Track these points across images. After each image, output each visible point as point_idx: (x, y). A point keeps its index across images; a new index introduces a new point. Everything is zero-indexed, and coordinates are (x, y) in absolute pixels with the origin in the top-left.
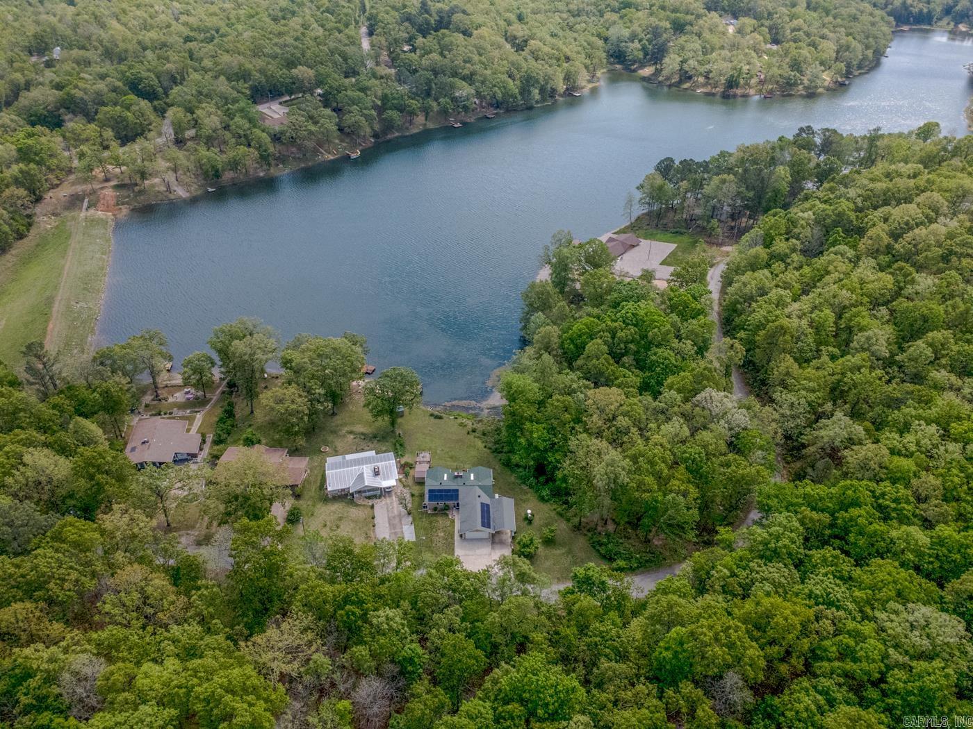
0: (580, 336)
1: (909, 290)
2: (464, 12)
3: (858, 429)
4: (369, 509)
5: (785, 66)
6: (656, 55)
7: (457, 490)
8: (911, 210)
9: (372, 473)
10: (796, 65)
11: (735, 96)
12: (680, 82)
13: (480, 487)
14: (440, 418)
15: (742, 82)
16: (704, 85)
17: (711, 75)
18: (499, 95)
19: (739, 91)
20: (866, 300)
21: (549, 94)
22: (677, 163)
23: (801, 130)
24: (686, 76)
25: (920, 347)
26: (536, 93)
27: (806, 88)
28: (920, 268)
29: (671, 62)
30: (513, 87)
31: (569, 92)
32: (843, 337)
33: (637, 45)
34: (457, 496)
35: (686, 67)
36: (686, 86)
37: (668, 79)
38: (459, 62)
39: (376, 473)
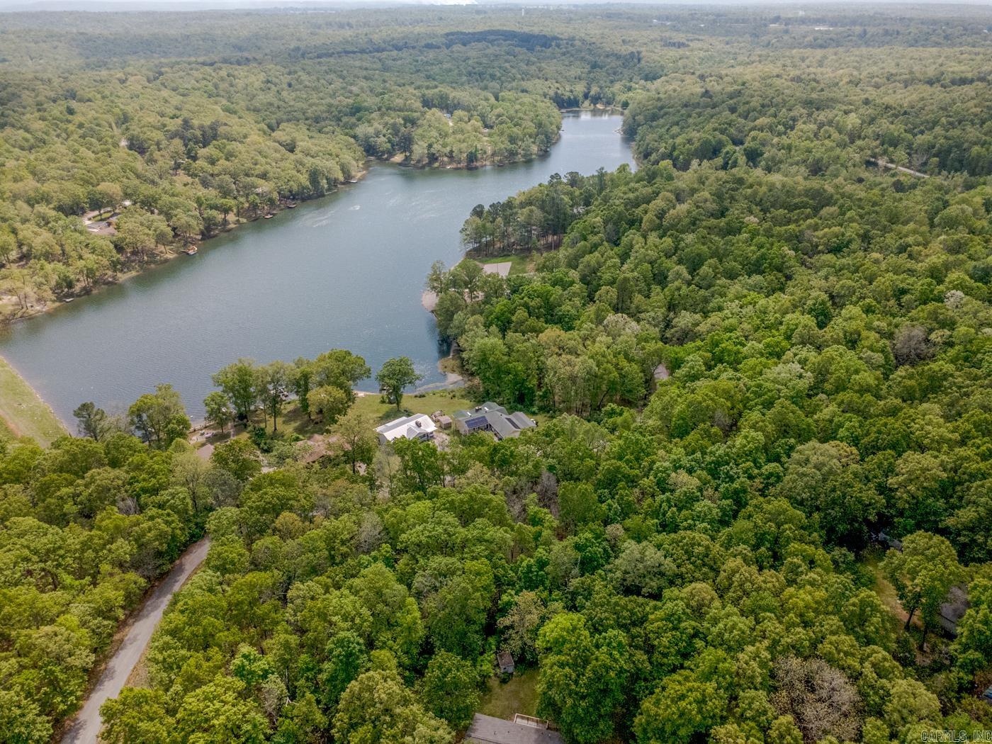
0: (503, 314)
1: (682, 244)
2: (226, 124)
3: (698, 317)
5: (506, 142)
6: (405, 144)
7: (484, 416)
8: (658, 203)
9: (417, 427)
10: (512, 140)
11: (476, 168)
12: (430, 164)
13: (497, 411)
15: (479, 156)
16: (450, 164)
17: (454, 154)
18: (295, 188)
19: (478, 164)
20: (662, 254)
21: (333, 183)
22: (487, 208)
23: (552, 177)
24: (433, 158)
25: (705, 269)
26: (324, 183)
27: (524, 156)
28: (683, 232)
29: (419, 149)
30: (304, 179)
31: (347, 182)
32: (661, 278)
33: (383, 139)
34: (486, 420)
35: (432, 150)
36: (436, 165)
37: (419, 161)
38: (248, 165)
39: (419, 425)
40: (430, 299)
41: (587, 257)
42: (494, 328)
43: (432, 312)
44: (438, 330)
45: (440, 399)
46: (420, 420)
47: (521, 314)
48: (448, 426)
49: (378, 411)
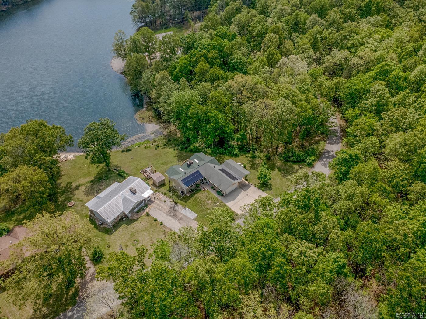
4: (147, 217)
7: (198, 171)
9: (132, 195)
13: (208, 162)
14: (130, 150)
34: (200, 175)
39: (133, 192)
40: (118, 64)
41: (237, 16)
42: (183, 81)
43: (122, 73)
44: (130, 88)
45: (145, 151)
46: (133, 185)
47: (203, 65)
48: (162, 184)
49: (89, 174)
